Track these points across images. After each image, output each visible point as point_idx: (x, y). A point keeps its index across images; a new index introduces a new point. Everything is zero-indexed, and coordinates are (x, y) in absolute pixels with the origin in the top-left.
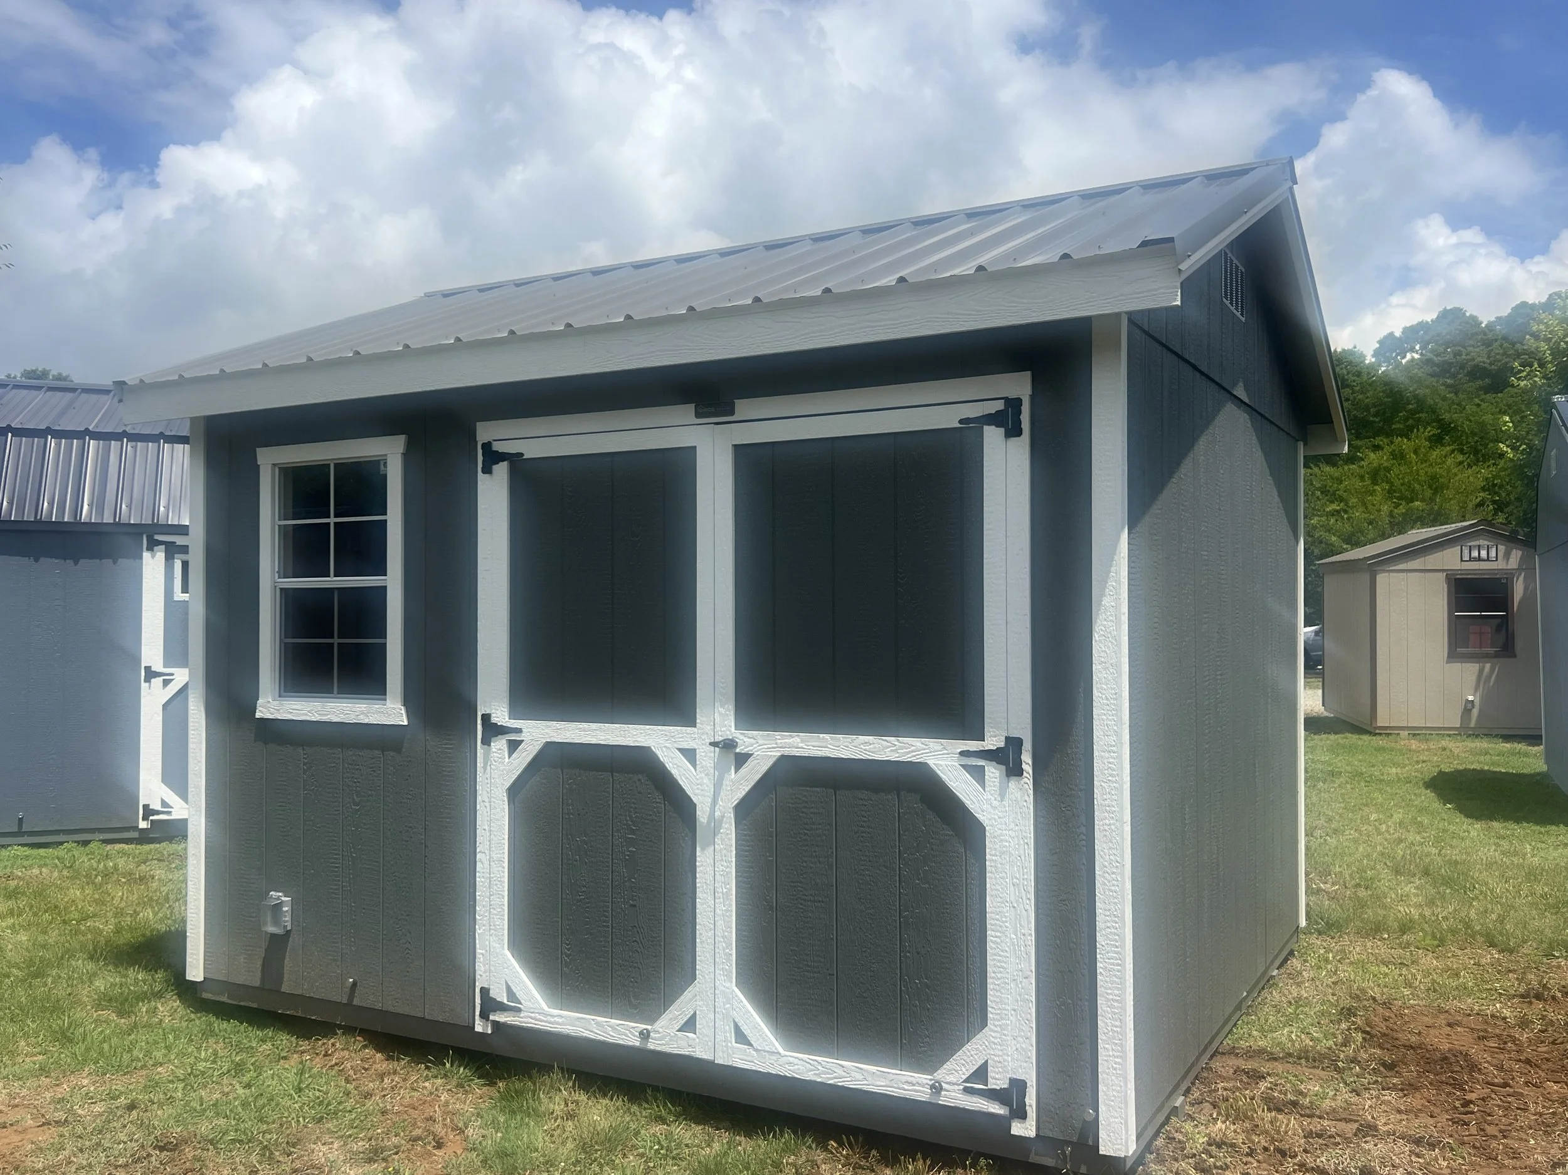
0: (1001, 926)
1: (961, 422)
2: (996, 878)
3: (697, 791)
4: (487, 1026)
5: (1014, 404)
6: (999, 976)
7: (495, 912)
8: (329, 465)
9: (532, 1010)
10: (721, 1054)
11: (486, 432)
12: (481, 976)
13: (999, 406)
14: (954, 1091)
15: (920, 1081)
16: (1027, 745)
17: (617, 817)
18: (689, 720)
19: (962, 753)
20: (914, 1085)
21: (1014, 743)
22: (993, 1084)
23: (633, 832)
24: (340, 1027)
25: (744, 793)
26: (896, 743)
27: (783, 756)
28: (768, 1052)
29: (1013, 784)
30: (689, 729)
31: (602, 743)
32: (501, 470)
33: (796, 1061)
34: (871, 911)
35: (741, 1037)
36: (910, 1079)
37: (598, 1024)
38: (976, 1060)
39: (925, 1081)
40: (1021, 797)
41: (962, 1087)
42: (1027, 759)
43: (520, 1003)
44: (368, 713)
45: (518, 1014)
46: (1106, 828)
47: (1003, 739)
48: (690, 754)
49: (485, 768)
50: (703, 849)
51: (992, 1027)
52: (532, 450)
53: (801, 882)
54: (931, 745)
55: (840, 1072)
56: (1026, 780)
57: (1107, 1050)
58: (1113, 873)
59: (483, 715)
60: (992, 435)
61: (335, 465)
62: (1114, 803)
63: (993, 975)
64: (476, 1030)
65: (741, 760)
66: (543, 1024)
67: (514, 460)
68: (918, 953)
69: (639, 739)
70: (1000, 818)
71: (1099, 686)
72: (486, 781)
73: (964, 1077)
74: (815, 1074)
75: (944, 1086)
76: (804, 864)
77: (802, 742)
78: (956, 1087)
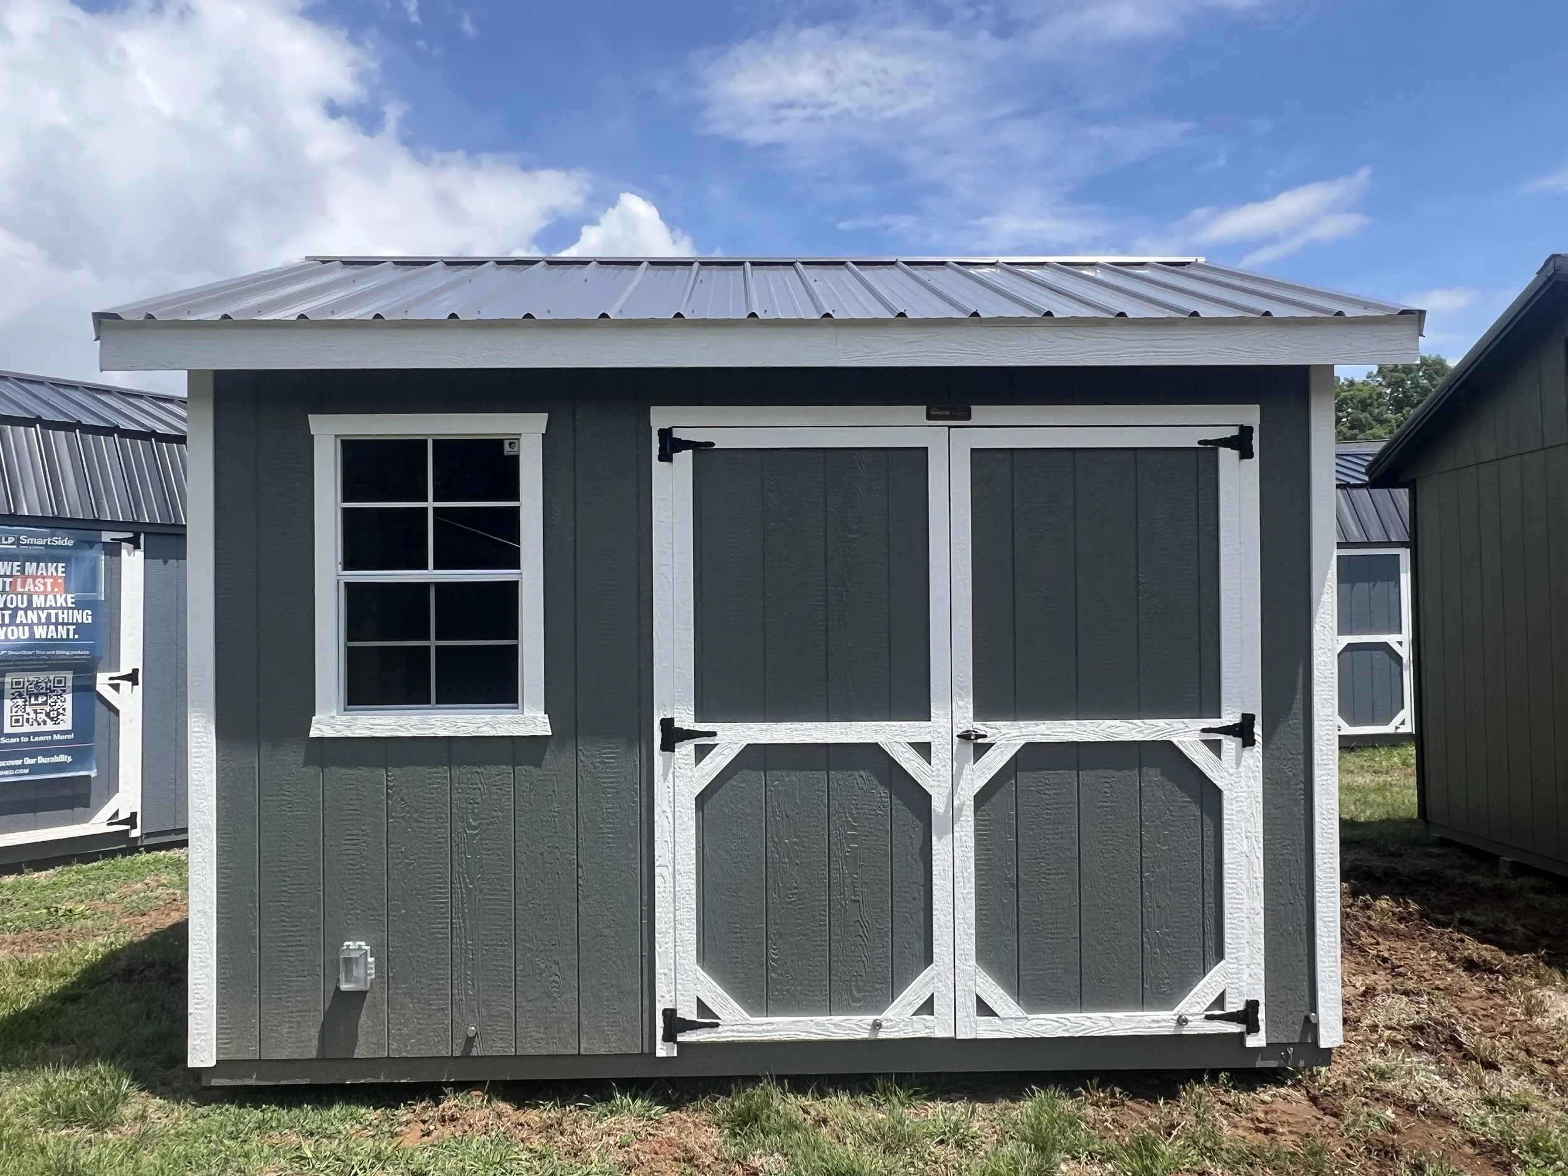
0: (1237, 874)
1: (1200, 442)
2: (1232, 834)
3: (932, 783)
4: (673, 1049)
5: (1246, 431)
6: (1235, 916)
7: (682, 927)
8: (426, 441)
9: (734, 1023)
10: (963, 1029)
11: (661, 418)
12: (663, 997)
13: (1234, 431)
14: (1196, 1020)
15: (1165, 1018)
16: (1258, 720)
17: (834, 815)
18: (923, 713)
19: (1204, 731)
20: (1159, 1022)
21: (1248, 719)
22: (1230, 1008)
23: (854, 828)
24: (448, 1084)
25: (986, 781)
26: (1142, 725)
27: (1027, 744)
28: (1015, 1018)
29: (1247, 752)
30: (923, 724)
31: (819, 742)
32: (684, 458)
33: (1043, 1022)
34: (1116, 876)
35: (984, 1009)
36: (1156, 1018)
37: (818, 1024)
38: (1215, 990)
39: (1170, 1017)
40: (1254, 763)
41: (1203, 1016)
42: (1258, 730)
43: (719, 1018)
44: (495, 724)
45: (715, 1029)
46: (1324, 782)
47: (1240, 716)
48: (924, 749)
49: (665, 776)
50: (940, 839)
51: (1230, 960)
52: (724, 440)
53: (1043, 858)
54: (1175, 725)
55: (1088, 1023)
56: (1257, 749)
57: (1325, 962)
58: (1330, 819)
59: (663, 721)
60: (1227, 457)
61: (434, 441)
62: (1331, 762)
63: (1230, 916)
64: (658, 1055)
65: (981, 750)
66: (748, 1034)
67: (701, 449)
68: (1159, 907)
69: (863, 736)
70: (1236, 782)
71: (1319, 667)
72: (668, 790)
73: (1206, 1007)
74: (1064, 1030)
75: (1189, 1018)
76: (1047, 841)
77: (1048, 729)
78: (1198, 1017)
